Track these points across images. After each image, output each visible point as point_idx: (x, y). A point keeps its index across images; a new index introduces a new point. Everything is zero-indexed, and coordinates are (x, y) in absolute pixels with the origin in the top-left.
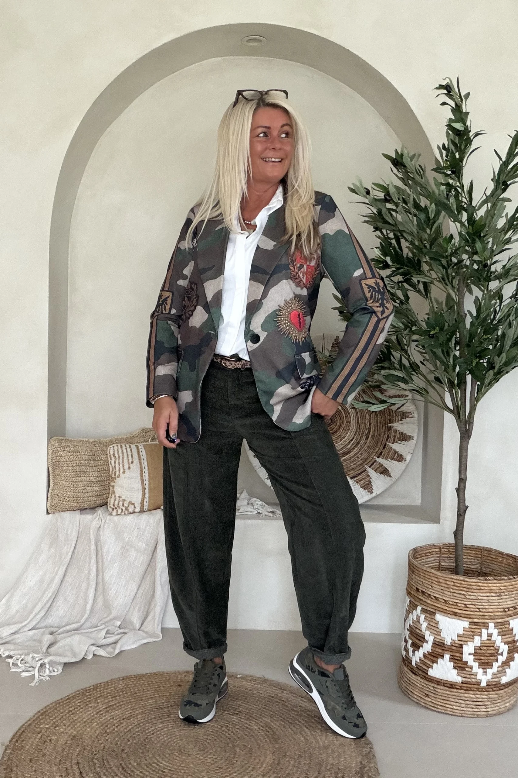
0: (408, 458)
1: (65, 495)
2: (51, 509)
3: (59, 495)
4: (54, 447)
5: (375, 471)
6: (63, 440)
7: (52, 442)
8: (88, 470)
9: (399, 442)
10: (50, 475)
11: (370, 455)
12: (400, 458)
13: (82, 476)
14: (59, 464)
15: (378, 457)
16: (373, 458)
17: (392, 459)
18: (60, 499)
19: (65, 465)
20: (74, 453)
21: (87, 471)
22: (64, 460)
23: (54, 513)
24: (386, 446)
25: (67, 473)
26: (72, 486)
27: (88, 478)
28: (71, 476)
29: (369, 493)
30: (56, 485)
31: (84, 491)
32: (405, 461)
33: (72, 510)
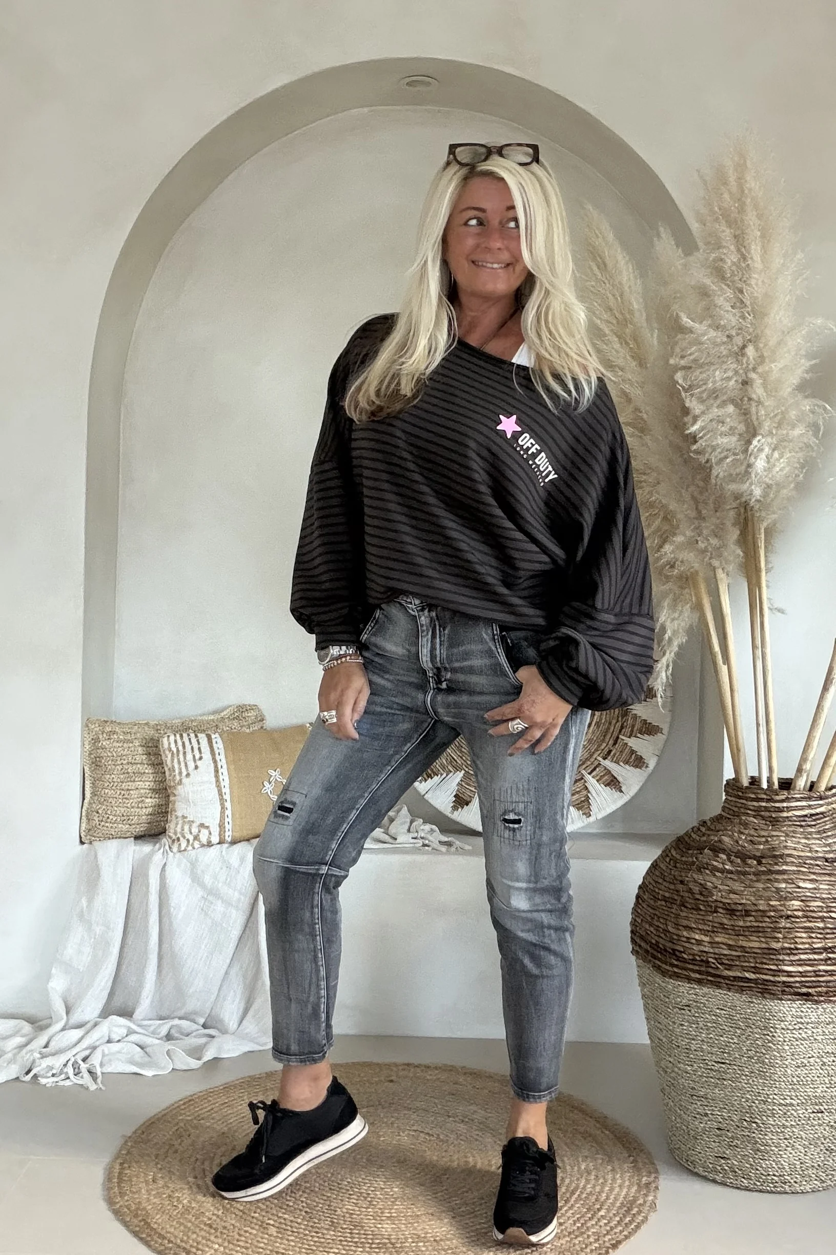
0: (652, 763)
1: (109, 812)
2: (86, 836)
3: (100, 812)
4: (94, 733)
5: (598, 781)
6: (106, 722)
7: (90, 725)
8: (147, 771)
9: (639, 735)
10: (86, 779)
11: (591, 756)
12: (638, 762)
13: (137, 779)
14: (100, 761)
15: (605, 759)
16: (596, 759)
17: (627, 762)
18: (101, 818)
19: (110, 762)
20: (125, 745)
21: (144, 773)
22: (109, 754)
23: (91, 843)
24: (619, 740)
25: (113, 776)
26: (120, 797)
27: (148, 784)
28: (119, 780)
29: (585, 816)
30: (96, 795)
31: (140, 805)
32: (647, 767)
33: (120, 838)
